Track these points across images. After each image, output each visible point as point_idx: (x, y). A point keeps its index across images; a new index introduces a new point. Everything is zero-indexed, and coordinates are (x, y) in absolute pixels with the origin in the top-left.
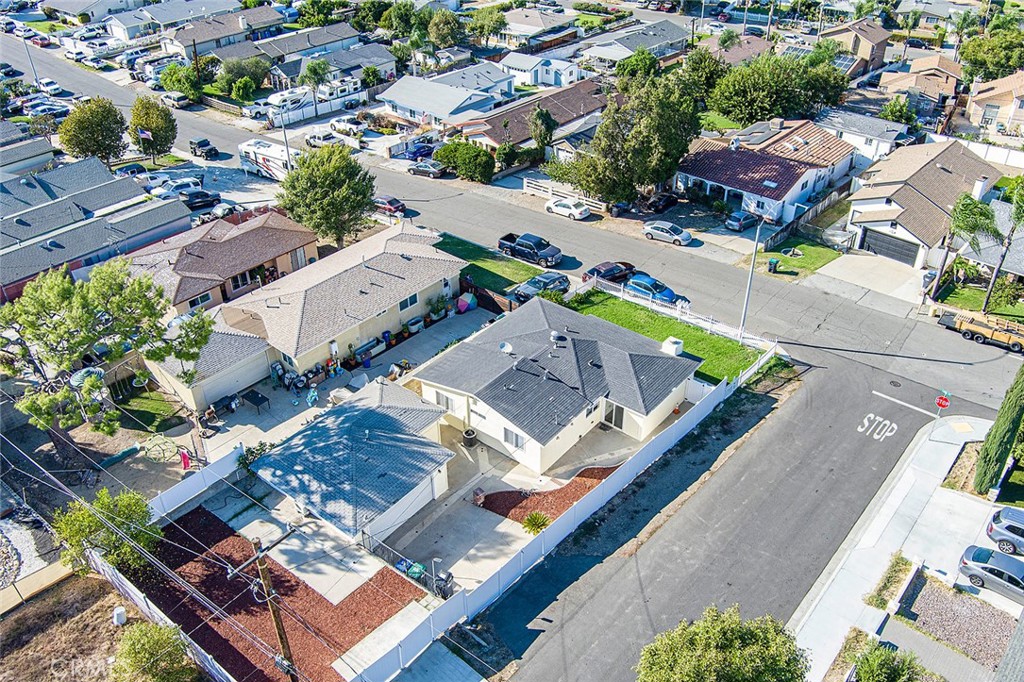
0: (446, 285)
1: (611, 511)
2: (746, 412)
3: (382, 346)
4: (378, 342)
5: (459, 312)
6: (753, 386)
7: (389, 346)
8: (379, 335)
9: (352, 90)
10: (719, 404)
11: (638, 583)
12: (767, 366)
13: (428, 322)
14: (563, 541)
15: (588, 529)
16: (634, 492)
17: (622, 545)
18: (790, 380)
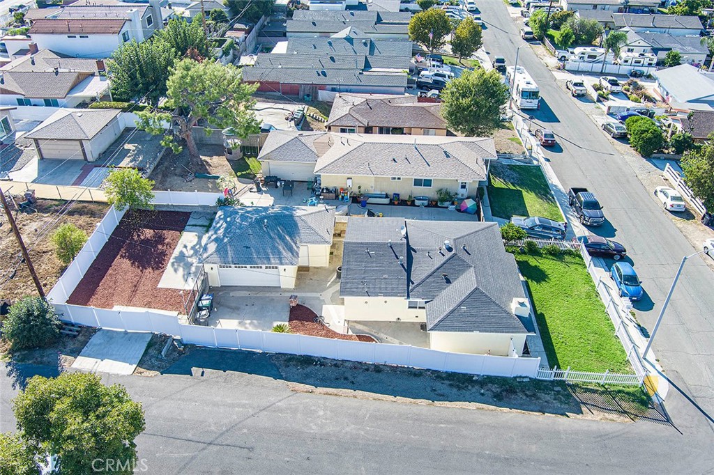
0: (463, 187)
1: (336, 365)
2: (539, 398)
3: (387, 201)
4: (387, 196)
5: (459, 210)
6: (578, 390)
7: (391, 203)
8: (391, 193)
9: (646, 64)
10: (526, 377)
11: (268, 404)
12: (621, 388)
13: (433, 204)
14: (283, 354)
15: (307, 360)
16: (367, 370)
17: (303, 383)
18: (626, 412)
